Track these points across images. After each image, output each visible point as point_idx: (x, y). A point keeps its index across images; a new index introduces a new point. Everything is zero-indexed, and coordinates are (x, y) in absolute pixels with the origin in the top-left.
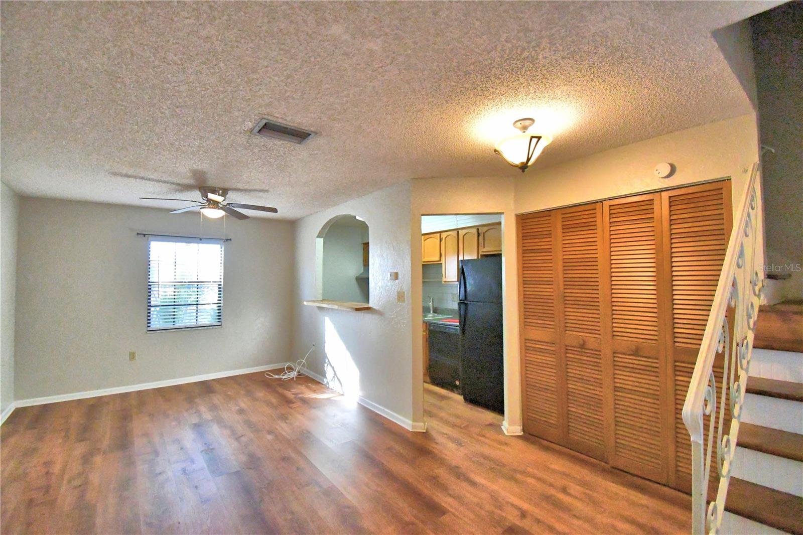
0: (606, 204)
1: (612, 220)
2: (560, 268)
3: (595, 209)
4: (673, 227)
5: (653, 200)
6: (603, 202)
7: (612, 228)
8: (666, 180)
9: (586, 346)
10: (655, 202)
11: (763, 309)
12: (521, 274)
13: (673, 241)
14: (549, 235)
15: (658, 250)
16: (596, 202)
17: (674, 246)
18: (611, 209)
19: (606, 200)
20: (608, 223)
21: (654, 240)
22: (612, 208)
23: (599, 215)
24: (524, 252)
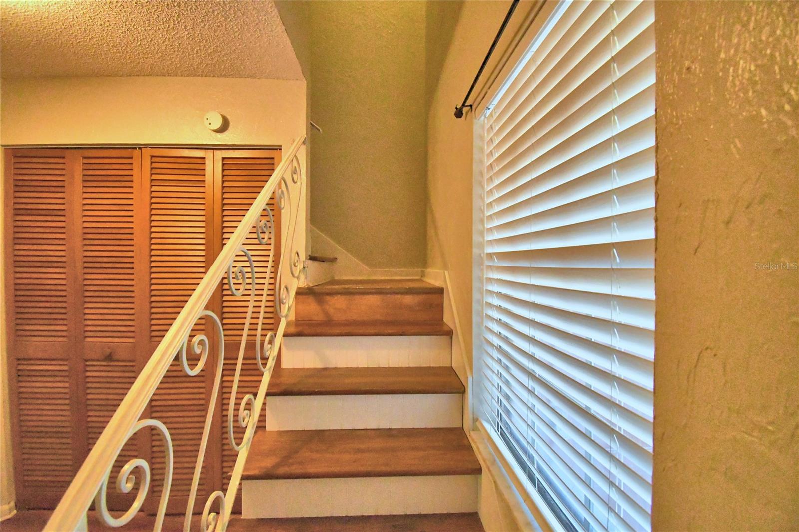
0: (147, 152)
1: (154, 177)
2: (78, 241)
3: (132, 158)
4: (226, 196)
5: (204, 158)
6: (143, 149)
7: (154, 188)
8: (219, 135)
9: (116, 357)
10: (207, 162)
11: (300, 291)
12: (11, 249)
13: (225, 213)
14: (61, 187)
15: (209, 223)
16: (133, 147)
17: (225, 218)
18: (153, 161)
19: (146, 146)
20: (149, 181)
21: (204, 210)
22: (154, 159)
23: (136, 166)
24: (17, 212)
